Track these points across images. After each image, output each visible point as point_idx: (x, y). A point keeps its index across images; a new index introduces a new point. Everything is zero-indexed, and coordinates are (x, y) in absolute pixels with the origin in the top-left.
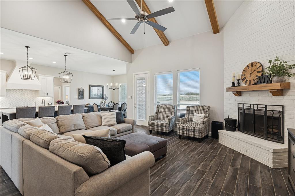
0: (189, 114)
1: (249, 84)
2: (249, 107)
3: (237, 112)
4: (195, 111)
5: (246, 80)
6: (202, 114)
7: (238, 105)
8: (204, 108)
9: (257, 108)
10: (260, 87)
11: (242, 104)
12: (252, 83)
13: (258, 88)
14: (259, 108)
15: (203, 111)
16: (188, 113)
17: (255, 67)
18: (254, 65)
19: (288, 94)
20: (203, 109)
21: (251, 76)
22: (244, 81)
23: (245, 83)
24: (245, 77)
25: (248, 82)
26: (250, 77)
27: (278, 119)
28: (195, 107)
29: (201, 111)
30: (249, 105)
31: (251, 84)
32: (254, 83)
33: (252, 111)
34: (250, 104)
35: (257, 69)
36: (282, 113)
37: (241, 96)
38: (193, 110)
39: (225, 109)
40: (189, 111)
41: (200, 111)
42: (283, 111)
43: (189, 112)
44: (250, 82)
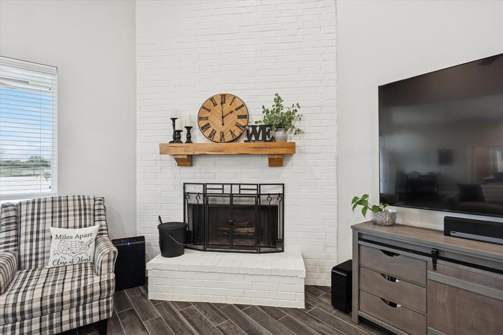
0: (18, 236)
1: (221, 140)
2: (222, 191)
3: (183, 205)
4: (49, 221)
5: (210, 130)
6: (80, 227)
7: (184, 188)
8: (85, 205)
9: (240, 192)
10: (255, 148)
11: (202, 186)
12: (228, 137)
13: (250, 149)
14: (242, 192)
15: (85, 214)
16: (13, 233)
17: (231, 104)
18: (228, 101)
19: (289, 163)
20: (85, 209)
21: (225, 123)
22: (208, 133)
23: (211, 137)
24: (208, 124)
25: (217, 137)
26: (223, 124)
27: (274, 209)
28: (49, 205)
29: (78, 217)
30: (221, 187)
31: (226, 140)
32: (232, 139)
33: (228, 199)
34: (223, 184)
35: (236, 109)
36: (281, 196)
37: (191, 165)
38: (36, 216)
39: (138, 199)
40: (18, 223)
41: (71, 218)
42: (283, 194)
43: (17, 229)
44: (223, 135)
